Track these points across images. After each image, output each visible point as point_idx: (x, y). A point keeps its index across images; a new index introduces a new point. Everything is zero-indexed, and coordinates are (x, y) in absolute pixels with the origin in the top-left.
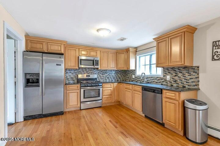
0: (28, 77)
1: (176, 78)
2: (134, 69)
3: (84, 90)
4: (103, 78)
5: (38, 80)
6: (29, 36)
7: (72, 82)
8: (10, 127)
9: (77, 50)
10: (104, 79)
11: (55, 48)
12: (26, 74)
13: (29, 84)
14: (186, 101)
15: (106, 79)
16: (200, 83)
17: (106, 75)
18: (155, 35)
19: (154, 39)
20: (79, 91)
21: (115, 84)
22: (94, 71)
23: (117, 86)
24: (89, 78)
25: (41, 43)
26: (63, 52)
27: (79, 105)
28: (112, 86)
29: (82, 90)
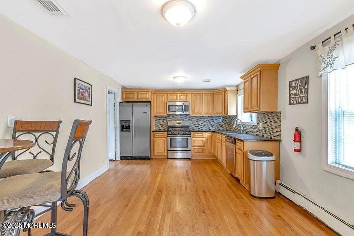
0: (123, 124)
1: (266, 126)
2: (236, 114)
3: (170, 139)
4: (197, 125)
5: (129, 126)
6: (126, 88)
7: (162, 129)
8: (111, 162)
9: (166, 95)
10: (199, 127)
11: (143, 97)
12: (121, 121)
13: (124, 130)
14: (249, 153)
15: (202, 127)
16: (282, 133)
17: (202, 122)
18: (242, 72)
19: (241, 77)
20: (165, 139)
21: (209, 134)
22: (186, 117)
23: (211, 137)
24: (180, 125)
25: (132, 93)
26: (150, 99)
27: (166, 154)
28: (204, 136)
29: (169, 138)
